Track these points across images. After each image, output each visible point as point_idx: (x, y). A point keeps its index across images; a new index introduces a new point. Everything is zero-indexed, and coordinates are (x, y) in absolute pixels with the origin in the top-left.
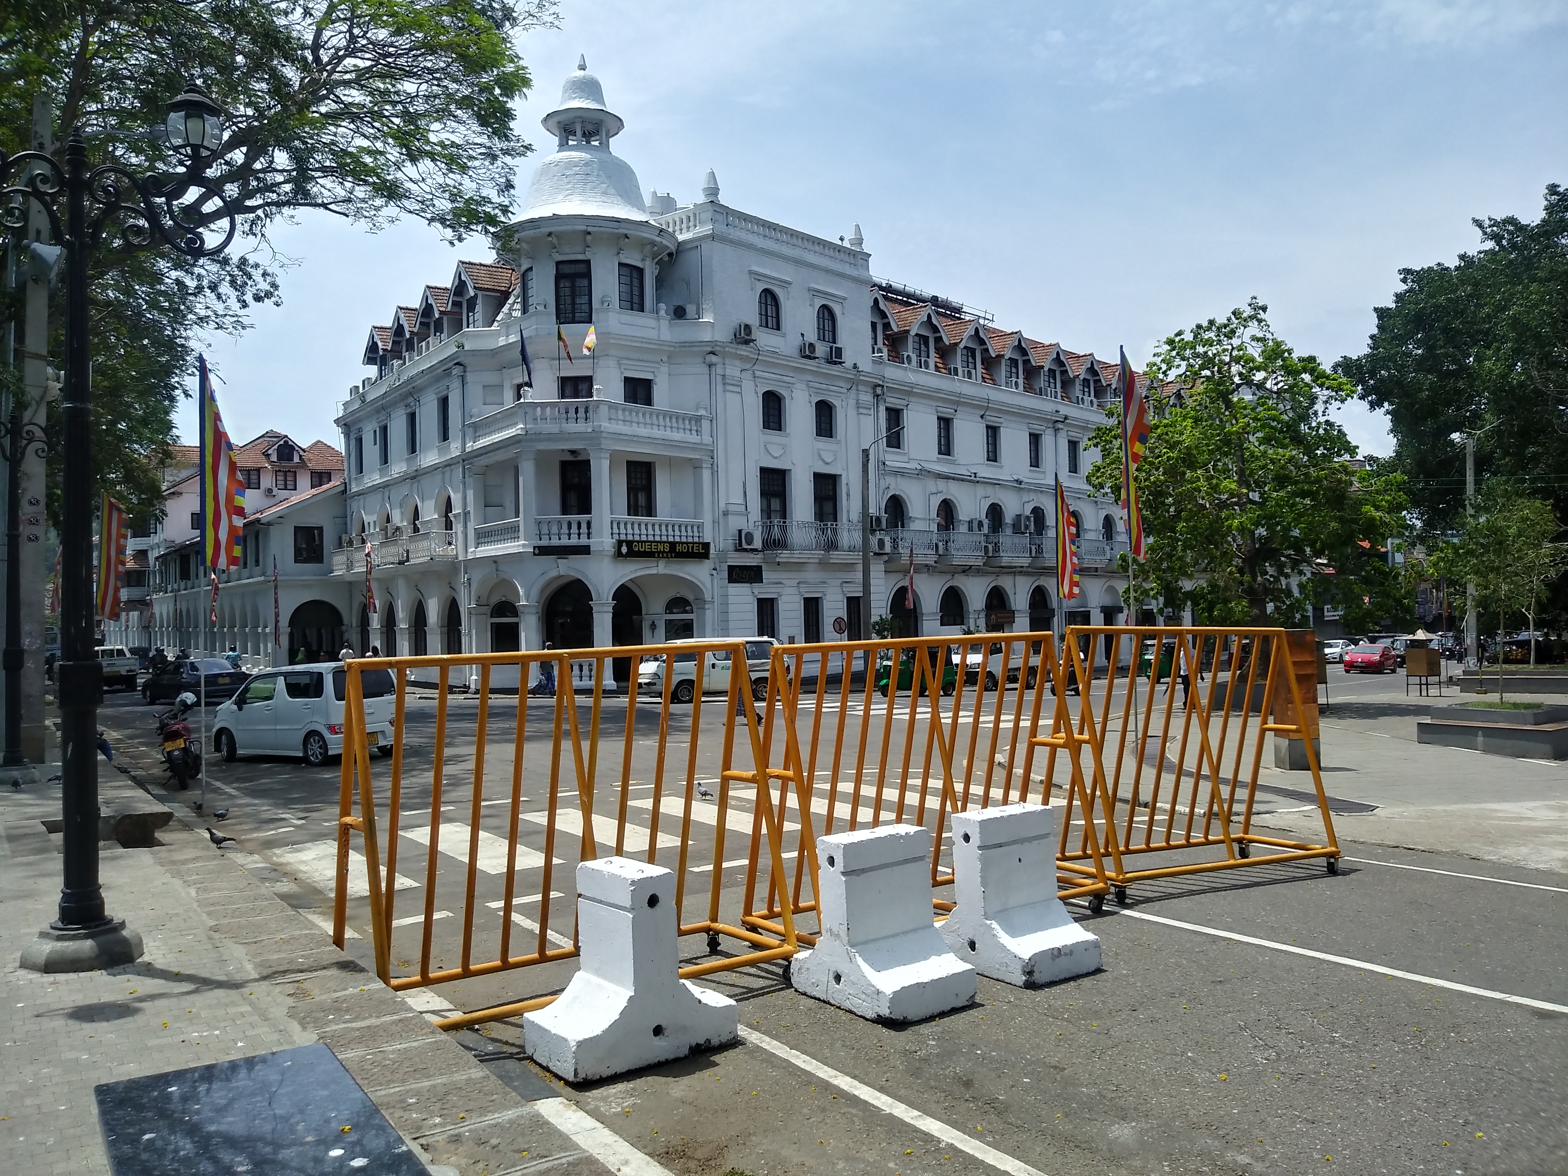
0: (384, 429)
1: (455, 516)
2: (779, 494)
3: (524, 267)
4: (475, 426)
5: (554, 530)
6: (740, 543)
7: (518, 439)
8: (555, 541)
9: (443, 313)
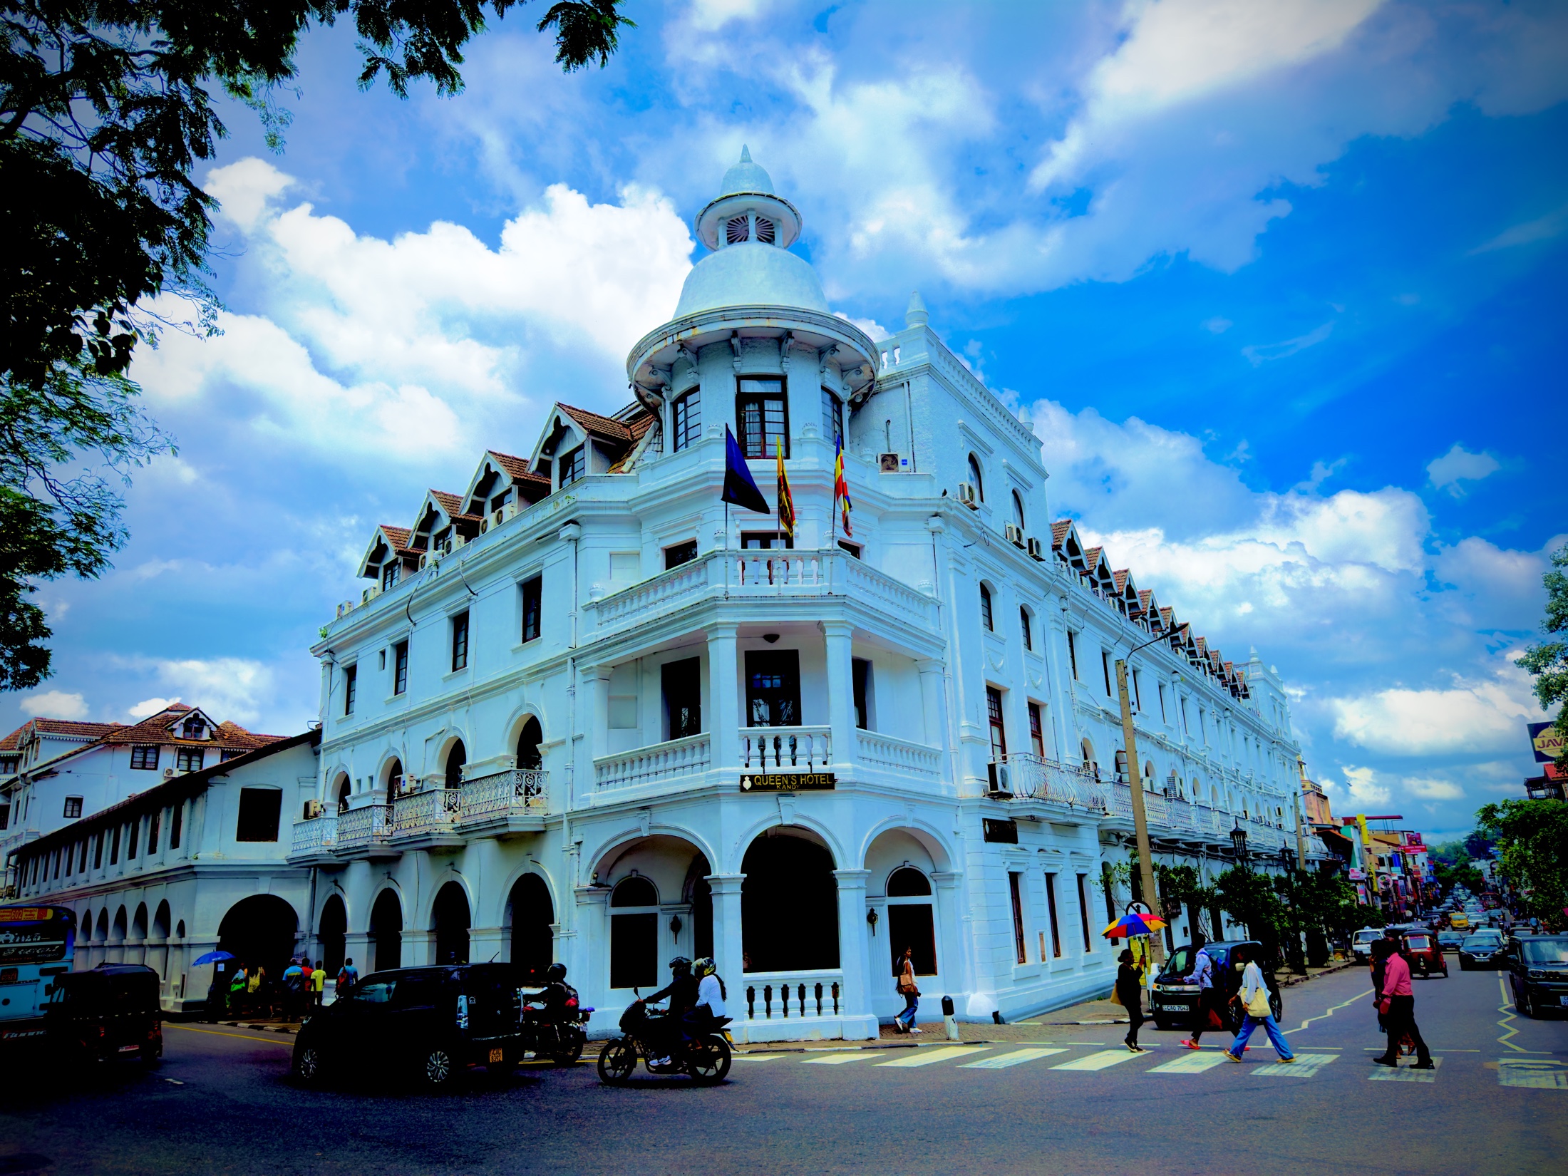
0: (401, 649)
1: (550, 747)
2: (997, 722)
3: (677, 392)
4: (599, 607)
5: (770, 750)
6: (994, 784)
7: (711, 605)
8: (771, 768)
9: (516, 481)
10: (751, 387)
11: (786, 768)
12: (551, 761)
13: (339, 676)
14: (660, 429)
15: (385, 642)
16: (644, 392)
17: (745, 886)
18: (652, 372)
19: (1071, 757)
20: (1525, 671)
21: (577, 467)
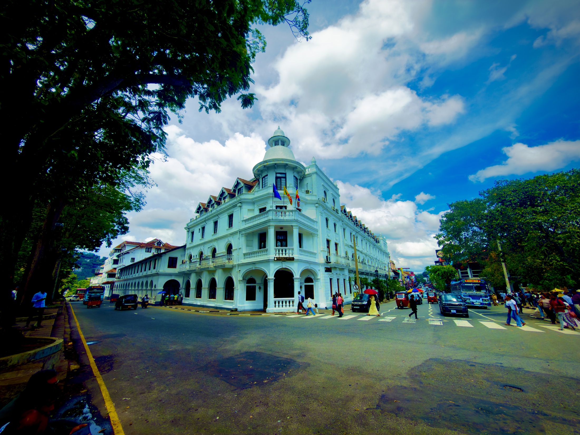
0: (203, 228)
1: (234, 250)
2: (328, 247)
3: (263, 176)
4: (245, 221)
5: (281, 252)
6: (327, 260)
7: (269, 221)
8: (281, 256)
9: (228, 194)
10: (279, 175)
11: (284, 256)
12: (234, 253)
13: (190, 234)
14: (259, 183)
15: (200, 227)
16: (256, 176)
17: (275, 280)
18: (258, 172)
19: (343, 255)
20: (435, 239)
21: (241, 191)
